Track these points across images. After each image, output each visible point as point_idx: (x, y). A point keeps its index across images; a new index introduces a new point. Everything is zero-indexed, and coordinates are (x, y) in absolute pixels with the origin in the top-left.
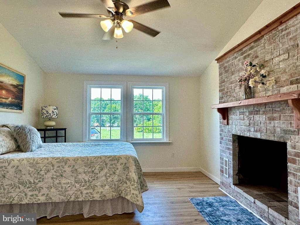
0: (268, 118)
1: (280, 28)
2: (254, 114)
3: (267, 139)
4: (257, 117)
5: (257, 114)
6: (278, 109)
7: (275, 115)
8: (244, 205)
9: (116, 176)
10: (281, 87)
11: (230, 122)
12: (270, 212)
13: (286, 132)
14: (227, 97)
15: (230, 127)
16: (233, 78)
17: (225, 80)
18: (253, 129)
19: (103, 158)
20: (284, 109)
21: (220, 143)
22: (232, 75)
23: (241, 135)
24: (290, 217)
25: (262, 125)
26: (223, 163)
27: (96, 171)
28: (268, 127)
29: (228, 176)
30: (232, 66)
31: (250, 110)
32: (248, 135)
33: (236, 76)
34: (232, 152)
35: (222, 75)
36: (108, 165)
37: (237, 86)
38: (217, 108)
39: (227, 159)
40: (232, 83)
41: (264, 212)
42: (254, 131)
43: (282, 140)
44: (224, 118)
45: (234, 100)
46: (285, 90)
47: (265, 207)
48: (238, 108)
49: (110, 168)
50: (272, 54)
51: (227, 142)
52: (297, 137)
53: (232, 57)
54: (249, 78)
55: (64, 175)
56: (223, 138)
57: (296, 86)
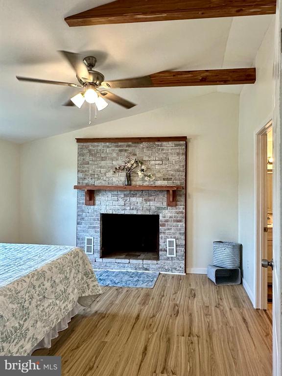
0: (144, 199)
1: (156, 143)
2: (131, 197)
3: (144, 214)
4: (133, 199)
5: (134, 196)
6: (154, 194)
7: (150, 198)
8: (117, 269)
9: (80, 273)
10: (156, 180)
11: (97, 202)
12: (144, 263)
13: (159, 208)
14: (93, 179)
15: (96, 207)
16: (103, 163)
17: (90, 162)
18: (128, 208)
19: (69, 257)
20: (158, 194)
21: (78, 223)
22: (102, 160)
23: (114, 213)
24: (160, 258)
25: (139, 204)
26: (83, 243)
27: (68, 275)
28: (144, 206)
29: (92, 253)
30: (103, 152)
31: (125, 193)
32: (122, 212)
33: (108, 163)
34: (99, 230)
35: (83, 156)
36: (74, 263)
37: (109, 171)
38: (86, 190)
39: (90, 238)
40: (101, 167)
41: (139, 265)
42: (130, 209)
43: (155, 214)
44: (90, 199)
45: (104, 183)
46: (159, 183)
47: (140, 262)
48: (110, 191)
49: (75, 266)
50: (150, 157)
51: (92, 221)
52: (167, 211)
53: (103, 144)
54: (129, 169)
55: (46, 295)
56: (83, 218)
57: (167, 181)
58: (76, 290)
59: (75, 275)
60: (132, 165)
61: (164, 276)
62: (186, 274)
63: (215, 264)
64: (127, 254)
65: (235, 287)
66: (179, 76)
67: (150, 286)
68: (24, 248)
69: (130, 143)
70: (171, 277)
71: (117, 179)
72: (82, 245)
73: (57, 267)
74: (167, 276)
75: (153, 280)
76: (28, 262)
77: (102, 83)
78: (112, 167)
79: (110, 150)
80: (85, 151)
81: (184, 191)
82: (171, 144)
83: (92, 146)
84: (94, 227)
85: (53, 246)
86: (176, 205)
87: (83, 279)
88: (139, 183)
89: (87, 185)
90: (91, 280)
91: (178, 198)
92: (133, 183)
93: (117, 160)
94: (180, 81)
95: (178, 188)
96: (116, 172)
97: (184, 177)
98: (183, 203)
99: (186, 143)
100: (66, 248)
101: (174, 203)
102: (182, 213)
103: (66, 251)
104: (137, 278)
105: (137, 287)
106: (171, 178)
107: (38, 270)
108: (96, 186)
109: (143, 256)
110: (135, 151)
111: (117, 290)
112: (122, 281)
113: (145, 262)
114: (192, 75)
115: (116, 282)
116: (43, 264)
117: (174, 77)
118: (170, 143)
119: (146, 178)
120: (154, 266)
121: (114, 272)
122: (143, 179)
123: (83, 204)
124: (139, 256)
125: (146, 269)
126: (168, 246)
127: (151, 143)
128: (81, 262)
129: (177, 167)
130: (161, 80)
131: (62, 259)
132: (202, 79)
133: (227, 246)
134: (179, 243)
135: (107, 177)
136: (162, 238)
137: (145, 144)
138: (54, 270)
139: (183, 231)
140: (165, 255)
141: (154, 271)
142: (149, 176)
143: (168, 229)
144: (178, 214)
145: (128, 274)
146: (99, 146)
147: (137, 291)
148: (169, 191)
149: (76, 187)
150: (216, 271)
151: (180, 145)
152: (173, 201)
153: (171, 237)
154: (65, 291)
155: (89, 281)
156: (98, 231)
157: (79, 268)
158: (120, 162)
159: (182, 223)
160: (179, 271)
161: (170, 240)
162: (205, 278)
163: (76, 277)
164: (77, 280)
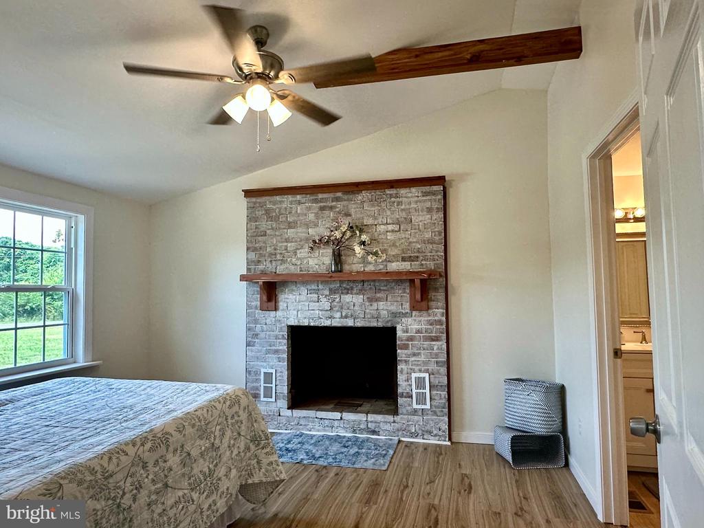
0: (368, 298)
1: (388, 192)
2: (342, 293)
3: (367, 325)
4: (347, 298)
5: (347, 293)
6: (385, 288)
7: (378, 295)
9: (243, 438)
10: (389, 261)
11: (282, 305)
12: (369, 419)
13: (395, 315)
14: (274, 263)
15: (279, 313)
16: (291, 233)
17: (268, 232)
18: (338, 315)
19: (219, 406)
20: (392, 288)
21: (248, 344)
22: (290, 227)
23: (312, 324)
24: (400, 411)
25: (356, 308)
26: (258, 380)
27: (217, 441)
28: (367, 311)
29: (273, 400)
30: (290, 213)
31: (332, 286)
32: (327, 323)
33: (300, 232)
34: (285, 356)
35: (256, 221)
36: (229, 418)
37: (302, 248)
38: (261, 282)
39: (270, 371)
40: (287, 240)
41: (360, 424)
42: (342, 317)
43: (389, 325)
44: (269, 300)
45: (293, 270)
46: (395, 266)
47: (362, 417)
48: (305, 283)
49: (233, 425)
50: (375, 218)
51: (272, 340)
52: (410, 319)
53: (290, 198)
54: (338, 242)
55: (170, 482)
56: (257, 335)
57: (409, 263)
58: (234, 472)
59: (232, 442)
60: (344, 234)
61: (409, 445)
62: (452, 443)
63: (509, 424)
64: (336, 401)
65: (553, 472)
66: (427, 57)
67: (381, 465)
68: (142, 388)
69: (339, 194)
70: (421, 449)
71: (316, 261)
72: (255, 384)
73: (193, 426)
74: (413, 447)
75: (386, 454)
76: (142, 414)
77: (281, 74)
78: (307, 240)
79: (302, 208)
80: (259, 213)
81: (442, 280)
82: (415, 191)
83: (270, 202)
84: (276, 352)
85: (194, 385)
86: (428, 308)
87: (248, 449)
88: (358, 267)
89: (263, 273)
90: (265, 451)
91: (432, 294)
92: (346, 268)
93: (316, 225)
94: (431, 66)
95: (430, 275)
96: (315, 248)
97: (442, 254)
98: (442, 304)
99: (444, 188)
100: (218, 390)
101: (424, 304)
102: (440, 322)
103: (215, 394)
104: (355, 449)
105: (356, 466)
106: (418, 257)
107: (156, 431)
108: (279, 275)
109: (367, 406)
110: (347, 208)
111: (317, 471)
112: (327, 454)
113: (371, 417)
114: (452, 52)
115: (317, 456)
116: (168, 418)
117: (418, 58)
118: (413, 190)
119: (370, 258)
120: (388, 427)
121: (312, 437)
122: (364, 260)
123: (256, 308)
124: (361, 405)
125: (374, 432)
126: (414, 387)
127: (378, 192)
128: (244, 416)
129: (428, 235)
130: (393, 66)
131: (205, 410)
132: (471, 58)
133: (533, 388)
134: (436, 382)
135: (298, 259)
136: (402, 372)
137: (365, 195)
138: (189, 430)
139: (443, 358)
140: (409, 405)
141: (389, 435)
142: (376, 254)
143: (414, 355)
144: (431, 324)
145: (339, 440)
146: (283, 202)
147: (355, 474)
148: (414, 280)
149: (243, 278)
150: (513, 438)
151: (434, 193)
152: (422, 300)
153: (420, 371)
154: (211, 473)
155: (261, 454)
156: (283, 359)
157: (239, 427)
158: (322, 230)
159: (440, 343)
160: (437, 438)
161: (418, 375)
162: (489, 451)
163: (234, 444)
164: (235, 452)
